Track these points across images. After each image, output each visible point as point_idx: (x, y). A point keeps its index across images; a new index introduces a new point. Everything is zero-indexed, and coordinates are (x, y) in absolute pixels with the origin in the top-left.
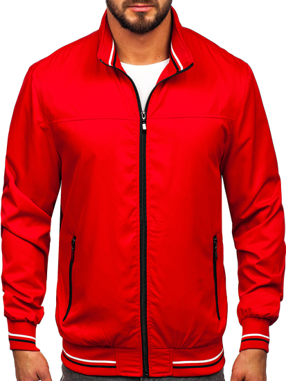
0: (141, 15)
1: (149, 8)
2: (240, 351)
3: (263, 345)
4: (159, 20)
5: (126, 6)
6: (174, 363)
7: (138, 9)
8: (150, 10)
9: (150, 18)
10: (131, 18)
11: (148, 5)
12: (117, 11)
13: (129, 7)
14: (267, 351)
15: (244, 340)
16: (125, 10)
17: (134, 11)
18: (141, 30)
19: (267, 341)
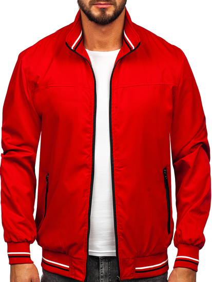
0: (103, 11)
1: (109, 6)
2: (174, 268)
3: (193, 266)
4: (116, 15)
5: (92, 4)
6: (136, 268)
7: (101, 6)
8: (110, 7)
9: (110, 12)
10: (96, 12)
11: (108, 3)
12: (85, 8)
13: (94, 4)
14: (196, 271)
15: (177, 260)
16: (91, 7)
17: (98, 7)
18: (103, 22)
19: (197, 263)
